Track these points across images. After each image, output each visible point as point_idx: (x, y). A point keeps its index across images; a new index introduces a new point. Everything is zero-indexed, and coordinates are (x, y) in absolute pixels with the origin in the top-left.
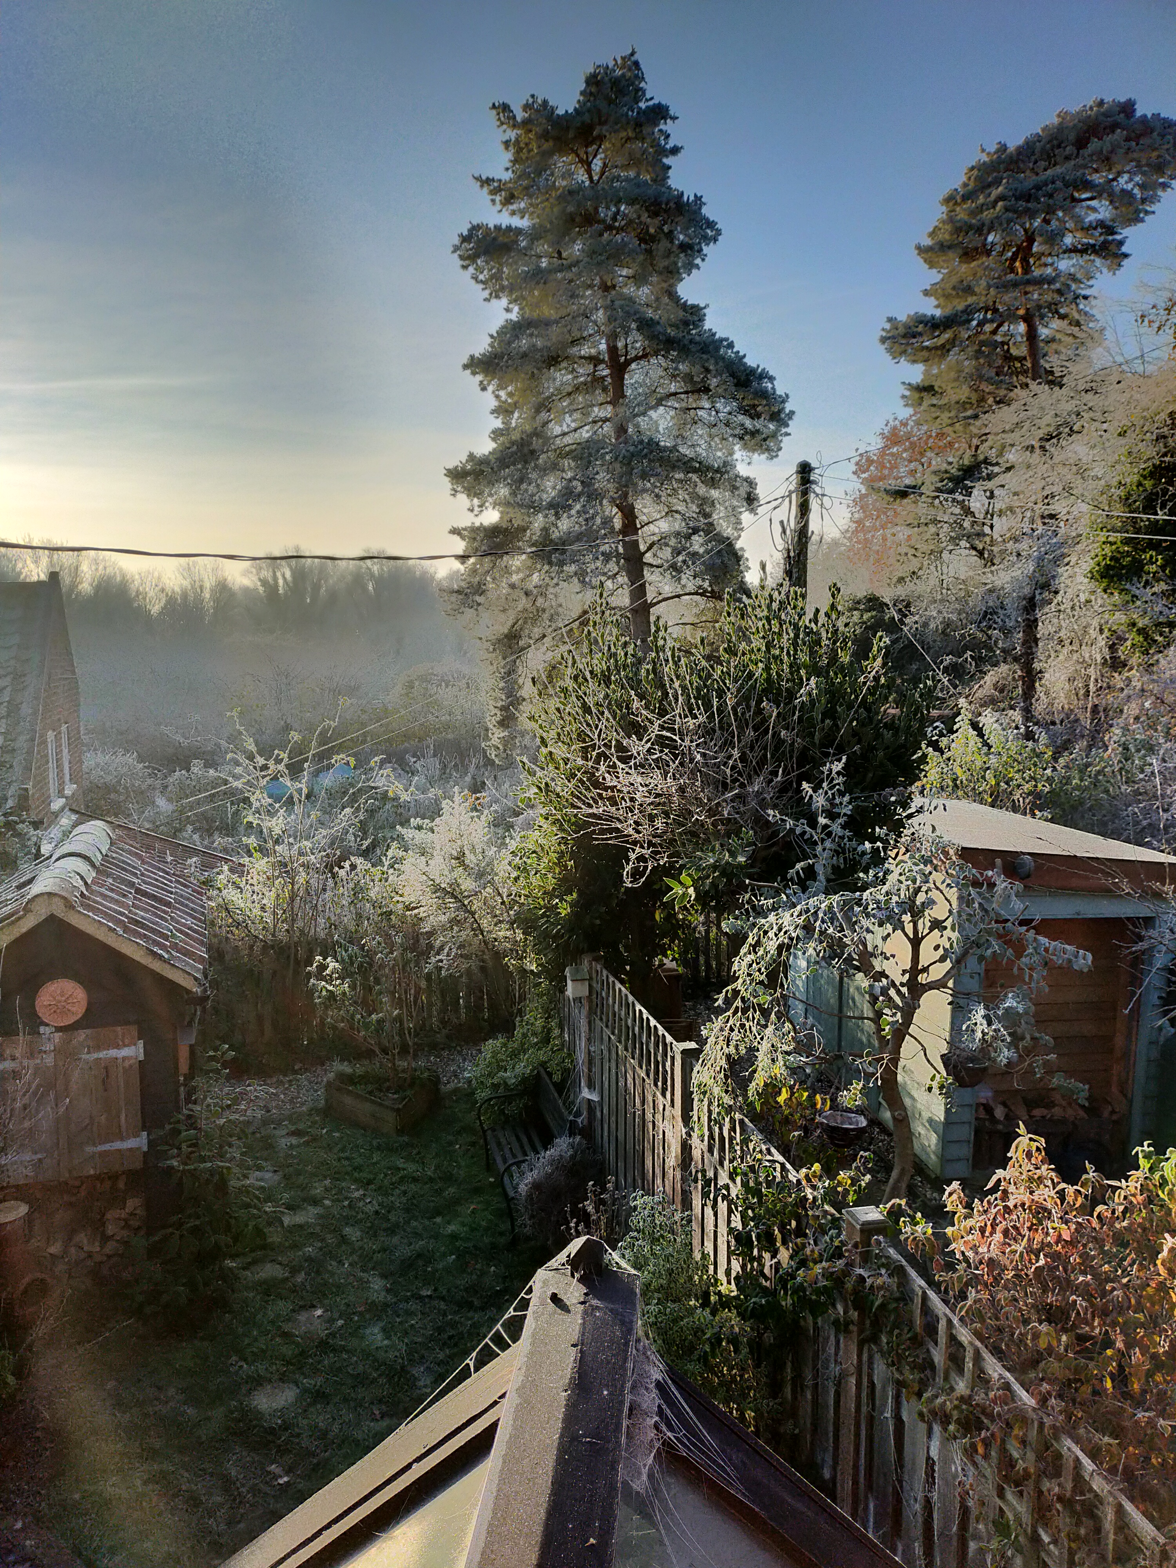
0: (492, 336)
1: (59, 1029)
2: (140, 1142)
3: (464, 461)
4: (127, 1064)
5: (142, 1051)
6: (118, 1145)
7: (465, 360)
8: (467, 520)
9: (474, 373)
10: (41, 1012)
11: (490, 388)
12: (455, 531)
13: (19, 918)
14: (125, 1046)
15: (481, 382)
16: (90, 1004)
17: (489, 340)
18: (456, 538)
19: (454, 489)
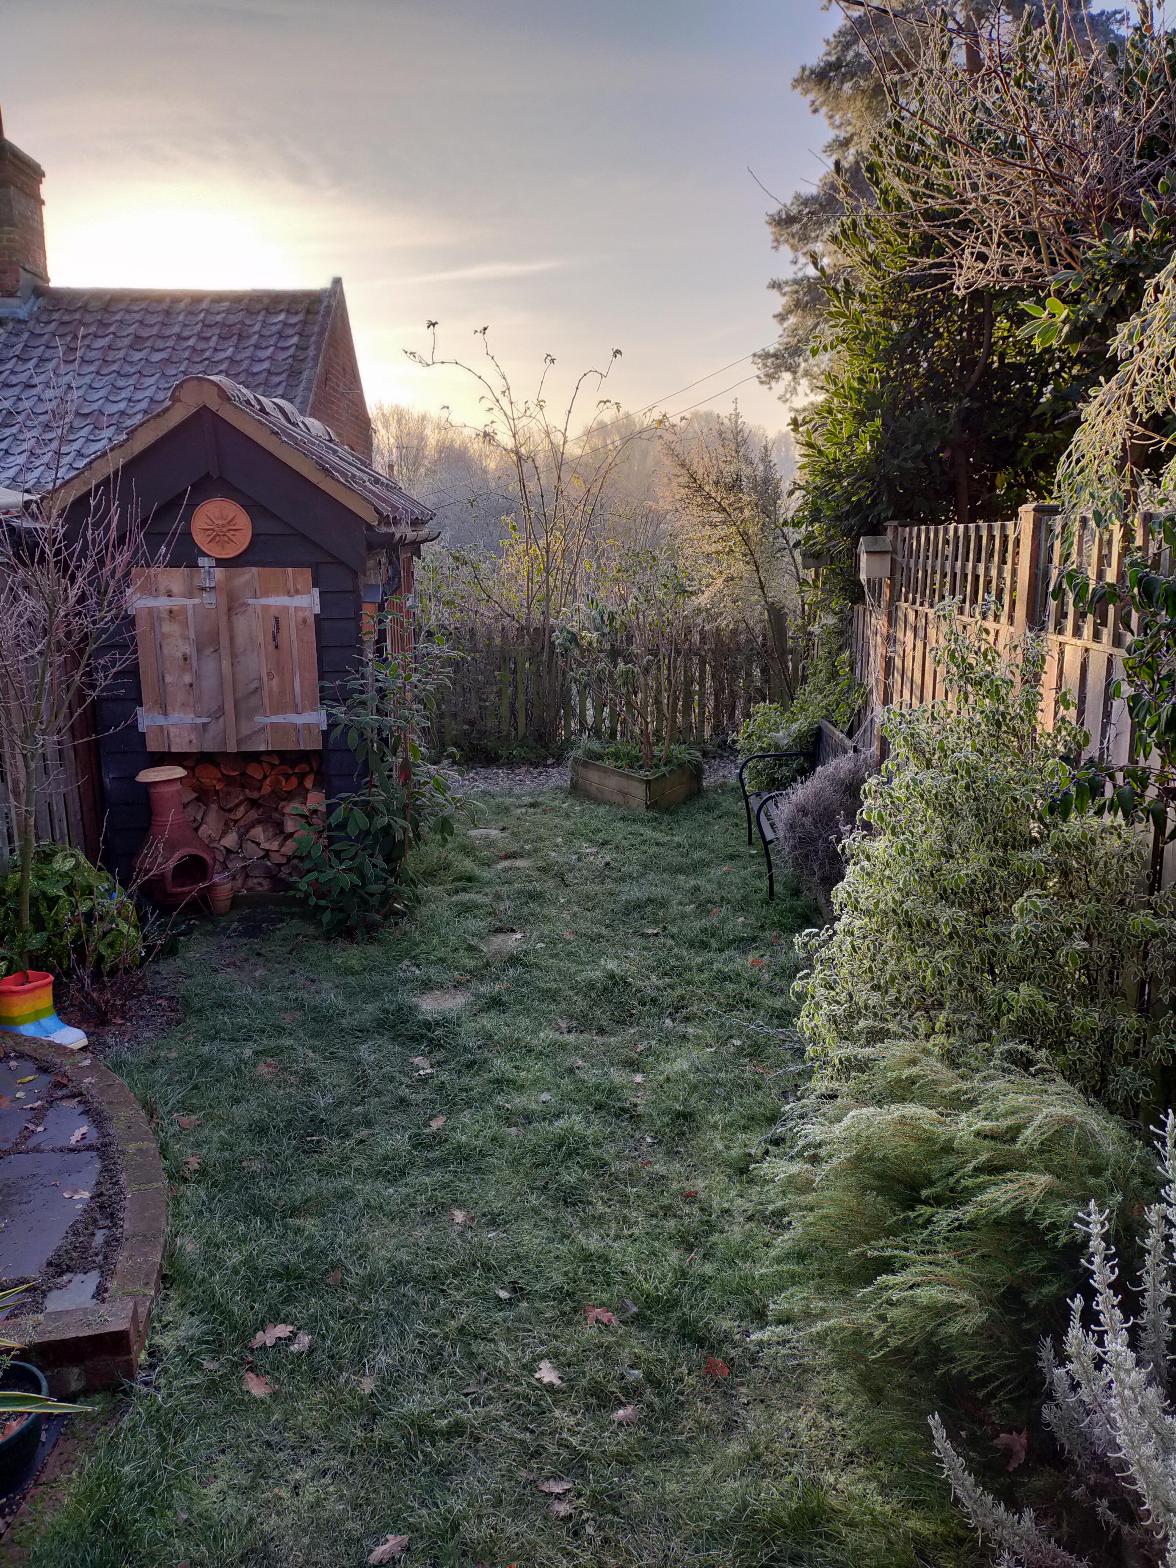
0: (828, 42)
1: (221, 563)
2: (317, 718)
3: (789, 203)
4: (301, 615)
5: (318, 601)
6: (293, 718)
7: (796, 73)
8: (788, 273)
9: (806, 92)
10: (200, 539)
11: (824, 110)
12: (775, 285)
13: (167, 409)
14: (297, 592)
15: (813, 102)
16: (255, 536)
17: (824, 48)
18: (775, 293)
19: (777, 240)
